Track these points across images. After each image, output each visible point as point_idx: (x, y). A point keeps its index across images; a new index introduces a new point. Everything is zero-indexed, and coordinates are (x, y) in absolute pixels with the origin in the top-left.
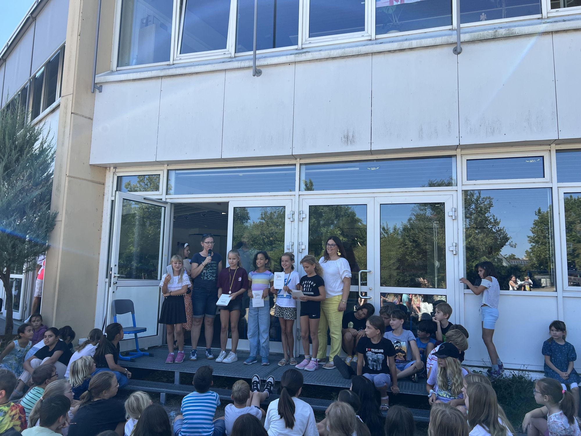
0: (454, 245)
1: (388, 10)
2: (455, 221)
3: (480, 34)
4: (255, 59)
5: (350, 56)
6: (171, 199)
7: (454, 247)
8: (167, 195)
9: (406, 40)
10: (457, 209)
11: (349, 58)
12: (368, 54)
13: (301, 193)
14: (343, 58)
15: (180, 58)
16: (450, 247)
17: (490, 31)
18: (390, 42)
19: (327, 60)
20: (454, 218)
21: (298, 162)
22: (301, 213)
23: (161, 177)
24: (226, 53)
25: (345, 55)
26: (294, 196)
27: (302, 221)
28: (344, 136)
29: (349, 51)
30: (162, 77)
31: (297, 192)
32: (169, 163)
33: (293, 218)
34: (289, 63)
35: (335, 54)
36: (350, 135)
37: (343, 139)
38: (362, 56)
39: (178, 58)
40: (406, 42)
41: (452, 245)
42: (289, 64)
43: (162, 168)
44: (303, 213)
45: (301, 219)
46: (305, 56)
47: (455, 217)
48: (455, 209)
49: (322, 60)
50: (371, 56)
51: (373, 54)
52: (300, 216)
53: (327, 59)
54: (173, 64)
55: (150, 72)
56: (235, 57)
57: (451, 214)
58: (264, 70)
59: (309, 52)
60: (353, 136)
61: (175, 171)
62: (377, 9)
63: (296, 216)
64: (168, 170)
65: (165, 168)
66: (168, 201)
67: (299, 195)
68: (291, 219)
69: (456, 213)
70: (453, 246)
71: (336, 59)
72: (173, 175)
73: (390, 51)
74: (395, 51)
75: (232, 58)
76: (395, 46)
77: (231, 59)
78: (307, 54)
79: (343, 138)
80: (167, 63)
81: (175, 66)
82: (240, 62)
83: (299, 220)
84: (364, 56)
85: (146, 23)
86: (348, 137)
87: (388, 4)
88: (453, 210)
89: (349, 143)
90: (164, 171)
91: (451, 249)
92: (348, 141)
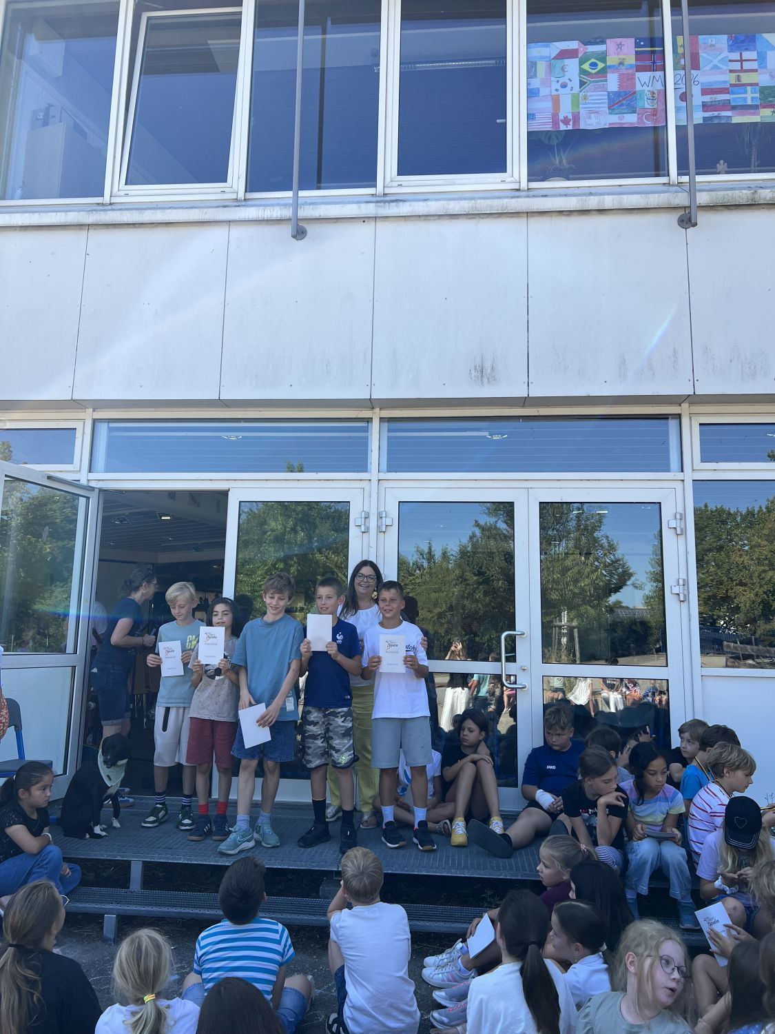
0: (681, 582)
1: (550, 138)
2: (681, 538)
3: (728, 195)
4: (296, 205)
5: (486, 216)
6: (99, 480)
7: (681, 587)
8: (90, 472)
9: (591, 194)
10: (683, 515)
11: (483, 218)
12: (520, 215)
13: (382, 476)
14: (470, 218)
15: (127, 192)
16: (673, 587)
17: (744, 191)
18: (560, 195)
19: (439, 219)
20: (679, 532)
21: (376, 414)
22: (384, 515)
23: (79, 434)
24: (227, 190)
25: (477, 212)
26: (368, 482)
27: (384, 532)
28: (476, 367)
29: (484, 205)
30: (89, 226)
31: (373, 474)
32: (98, 405)
33: (367, 525)
34: (364, 219)
35: (457, 208)
36: (488, 365)
37: (474, 373)
38: (508, 217)
39: (122, 193)
40: (592, 197)
41: (676, 584)
42: (364, 221)
43: (81, 415)
44: (386, 517)
45: (384, 527)
46: (397, 206)
47: (682, 530)
48: (681, 514)
49: (429, 218)
50: (526, 219)
51: (529, 214)
52: (380, 521)
53: (440, 217)
54: (111, 204)
55: (63, 214)
56: (245, 199)
57: (673, 524)
58: (311, 229)
59: (404, 201)
60: (493, 369)
61: (107, 424)
62: (530, 134)
63: (373, 523)
64: (95, 421)
65: (89, 415)
66: (93, 484)
67: (379, 480)
68: (363, 527)
69: (683, 521)
70: (678, 585)
71: (458, 218)
72: (103, 429)
73: (561, 212)
74: (570, 213)
75: (241, 201)
76: (572, 203)
77: (238, 203)
78: (401, 203)
79: (473, 371)
80: (98, 200)
81: (113, 207)
82: (261, 208)
83: (380, 531)
84: (512, 217)
85: (44, 119)
86: (482, 369)
87: (549, 128)
88: (678, 517)
89: (486, 381)
90: (86, 421)
91: (676, 590)
92: (482, 376)
